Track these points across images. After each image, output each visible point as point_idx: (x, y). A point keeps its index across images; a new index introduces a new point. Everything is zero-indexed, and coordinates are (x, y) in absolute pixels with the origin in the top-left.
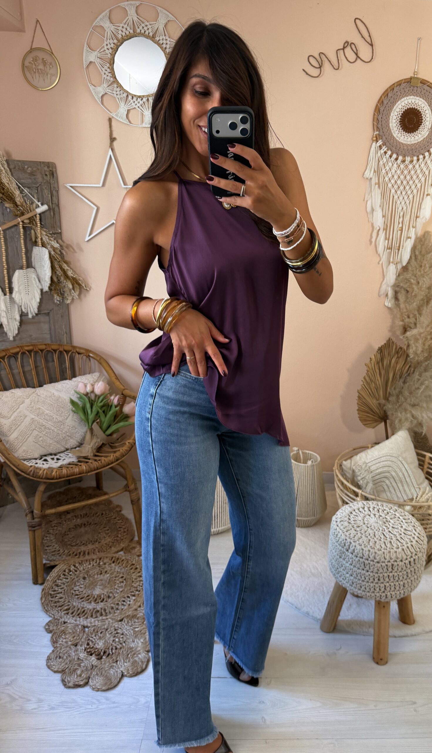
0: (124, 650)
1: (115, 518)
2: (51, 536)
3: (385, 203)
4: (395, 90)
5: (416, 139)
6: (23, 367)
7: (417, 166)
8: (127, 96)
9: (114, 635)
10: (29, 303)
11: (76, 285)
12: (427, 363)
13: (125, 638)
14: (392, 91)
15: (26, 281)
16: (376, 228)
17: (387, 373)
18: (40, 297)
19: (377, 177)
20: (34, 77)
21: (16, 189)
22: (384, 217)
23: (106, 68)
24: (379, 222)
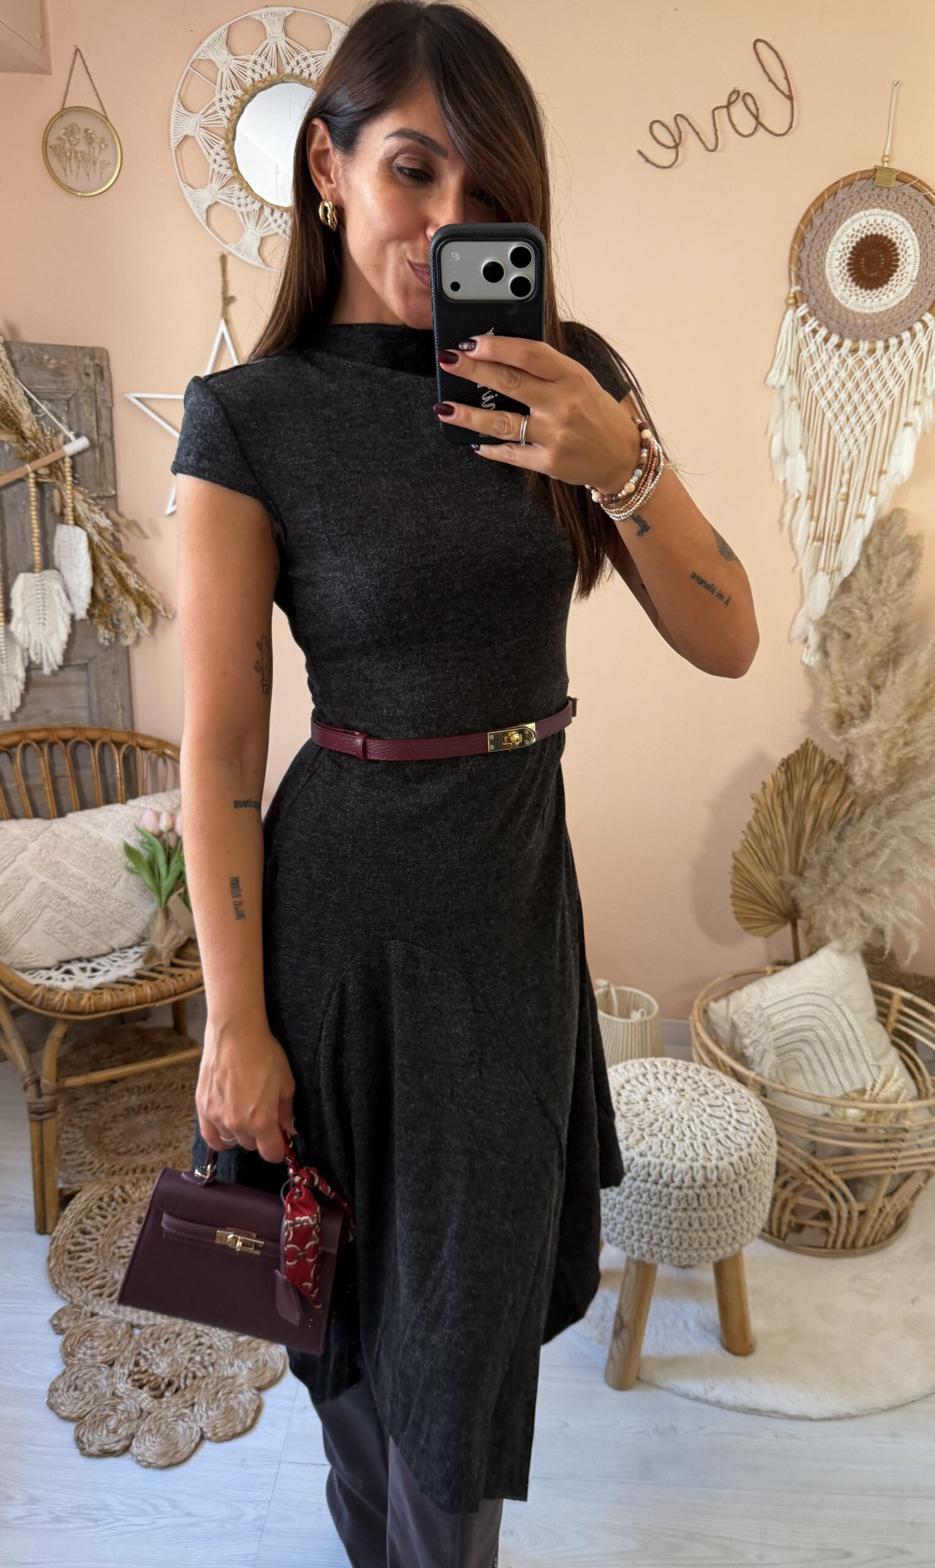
0: (210, 1381)
2: (76, 1130)
3: (812, 440)
4: (841, 194)
5: (882, 302)
6: (26, 775)
7: (884, 362)
8: (262, 208)
9: (192, 1348)
10: (44, 643)
11: (144, 607)
13: (215, 1356)
14: (832, 198)
15: (39, 596)
16: (792, 495)
17: (801, 817)
18: (70, 631)
19: (795, 385)
20: (68, 169)
21: (23, 404)
22: (809, 469)
23: (217, 148)
24: (800, 483)
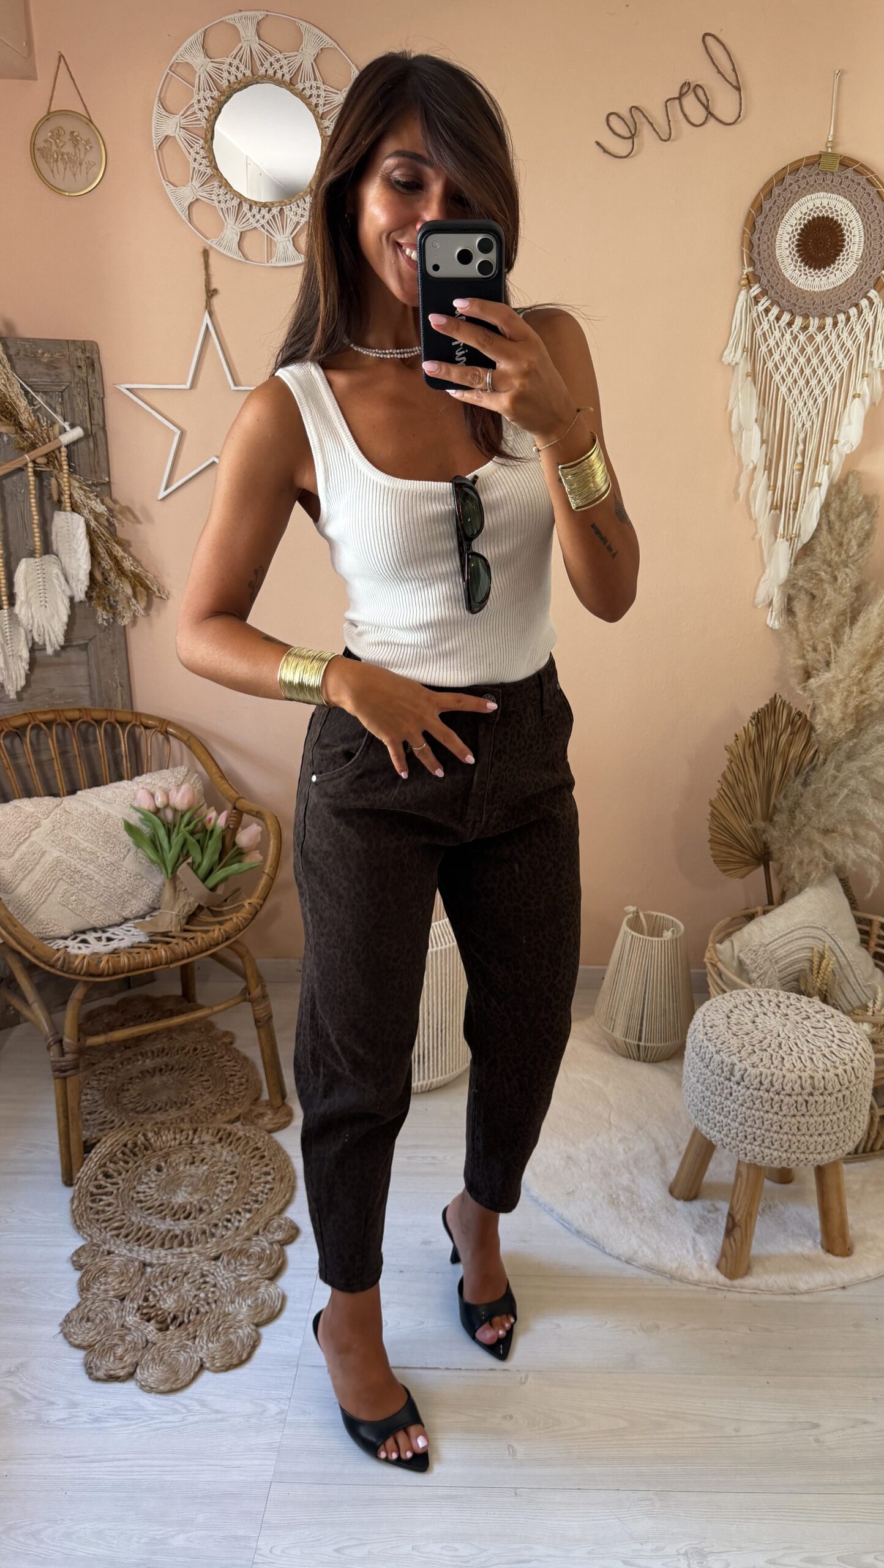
1: (222, 1057)
2: (95, 1092)
3: (767, 415)
4: (789, 179)
5: (830, 281)
6: (36, 751)
7: (833, 337)
8: (240, 202)
10: (46, 624)
11: (140, 588)
12: (851, 744)
14: (781, 183)
15: (40, 580)
16: (748, 465)
17: (770, 763)
18: (70, 612)
19: (751, 362)
20: (56, 171)
21: (20, 396)
22: (765, 442)
23: (197, 147)
24: (755, 455)
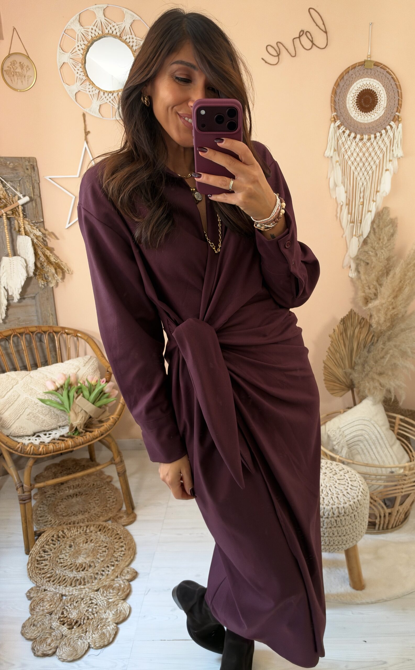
0: (95, 620)
1: (106, 488)
2: (45, 506)
3: (346, 179)
4: (351, 72)
5: (372, 118)
7: (375, 143)
8: (99, 91)
11: (58, 270)
13: (98, 609)
14: (347, 75)
15: (11, 267)
16: (339, 203)
17: (351, 343)
19: (337, 155)
20: (13, 80)
22: (346, 192)
23: (78, 67)
24: (342, 198)
